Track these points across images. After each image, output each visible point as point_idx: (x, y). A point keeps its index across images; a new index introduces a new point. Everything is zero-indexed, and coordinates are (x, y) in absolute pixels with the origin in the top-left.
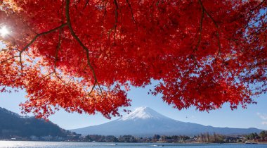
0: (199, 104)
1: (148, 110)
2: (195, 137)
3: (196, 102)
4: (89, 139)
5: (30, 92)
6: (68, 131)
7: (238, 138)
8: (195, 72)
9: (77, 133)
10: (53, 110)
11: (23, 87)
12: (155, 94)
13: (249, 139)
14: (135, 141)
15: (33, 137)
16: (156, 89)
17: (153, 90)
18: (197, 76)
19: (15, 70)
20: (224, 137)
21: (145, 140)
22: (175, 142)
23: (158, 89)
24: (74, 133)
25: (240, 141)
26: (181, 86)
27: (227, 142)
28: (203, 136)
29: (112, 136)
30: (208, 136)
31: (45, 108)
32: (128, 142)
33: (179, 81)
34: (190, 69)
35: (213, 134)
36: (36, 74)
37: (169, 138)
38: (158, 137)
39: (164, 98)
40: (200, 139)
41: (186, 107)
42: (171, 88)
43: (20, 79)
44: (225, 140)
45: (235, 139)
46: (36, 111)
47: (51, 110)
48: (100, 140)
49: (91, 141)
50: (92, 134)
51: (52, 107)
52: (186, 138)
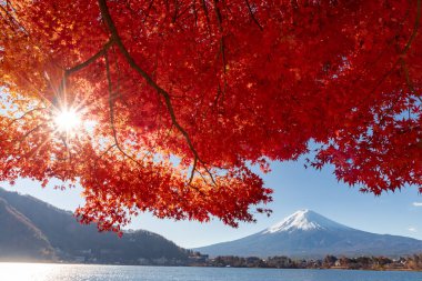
1: (311, 216)
3: (417, 176)
4: (221, 262)
6: (189, 251)
9: (202, 253)
12: (319, 166)
14: (294, 266)
15: (142, 260)
16: (318, 157)
17: (313, 160)
18: (415, 116)
21: (310, 265)
22: (365, 268)
23: (323, 157)
24: (198, 254)
29: (256, 259)
32: (283, 267)
37: (354, 261)
38: (333, 259)
39: (338, 172)
40: (412, 263)
41: (392, 188)
42: (352, 151)
48: (237, 263)
50: (224, 255)
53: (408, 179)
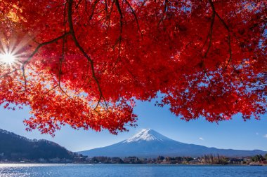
0: (208, 114)
1: (152, 132)
2: (199, 158)
3: (206, 113)
4: (96, 160)
5: (35, 107)
6: (75, 153)
7: (242, 160)
8: (204, 82)
9: (84, 155)
10: (59, 126)
11: (27, 102)
12: (162, 105)
13: (253, 161)
14: (140, 162)
15: (42, 160)
16: (163, 101)
17: (160, 102)
18: (206, 85)
19: (18, 85)
20: (228, 159)
21: (149, 162)
22: (179, 163)
23: (165, 101)
24: (81, 155)
25: (245, 163)
26: (190, 97)
27: (232, 163)
28: (206, 158)
29: (117, 158)
30: (212, 158)
31: (50, 123)
32: (133, 163)
33: (187, 91)
34: (199, 78)
35: (216, 155)
36: (40, 89)
37: (173, 159)
38: (162, 158)
39: (171, 109)
40: (203, 160)
41: (195, 118)
42: (179, 99)
43: (23, 95)
44: (229, 162)
45: (240, 161)
46: (42, 127)
47: (57, 125)
48: (106, 161)
49: (98, 162)
50: (98, 156)
51: (58, 122)
52: (190, 159)
53: (201, 113)
